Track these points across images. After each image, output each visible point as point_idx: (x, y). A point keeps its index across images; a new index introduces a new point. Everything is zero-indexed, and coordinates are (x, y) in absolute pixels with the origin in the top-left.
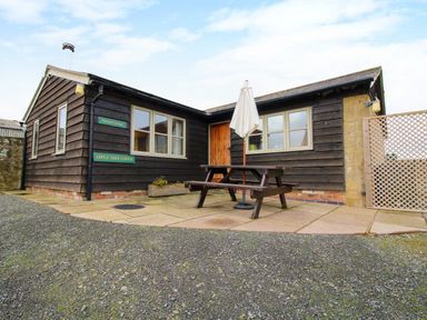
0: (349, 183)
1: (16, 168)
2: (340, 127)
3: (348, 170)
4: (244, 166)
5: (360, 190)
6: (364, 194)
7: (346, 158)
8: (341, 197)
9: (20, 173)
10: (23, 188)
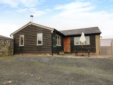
0: (97, 51)
1: (12, 49)
2: (95, 41)
3: (97, 49)
4: (83, 48)
5: (99, 52)
6: (99, 53)
7: (96, 46)
8: (95, 54)
9: (13, 50)
10: (14, 54)
